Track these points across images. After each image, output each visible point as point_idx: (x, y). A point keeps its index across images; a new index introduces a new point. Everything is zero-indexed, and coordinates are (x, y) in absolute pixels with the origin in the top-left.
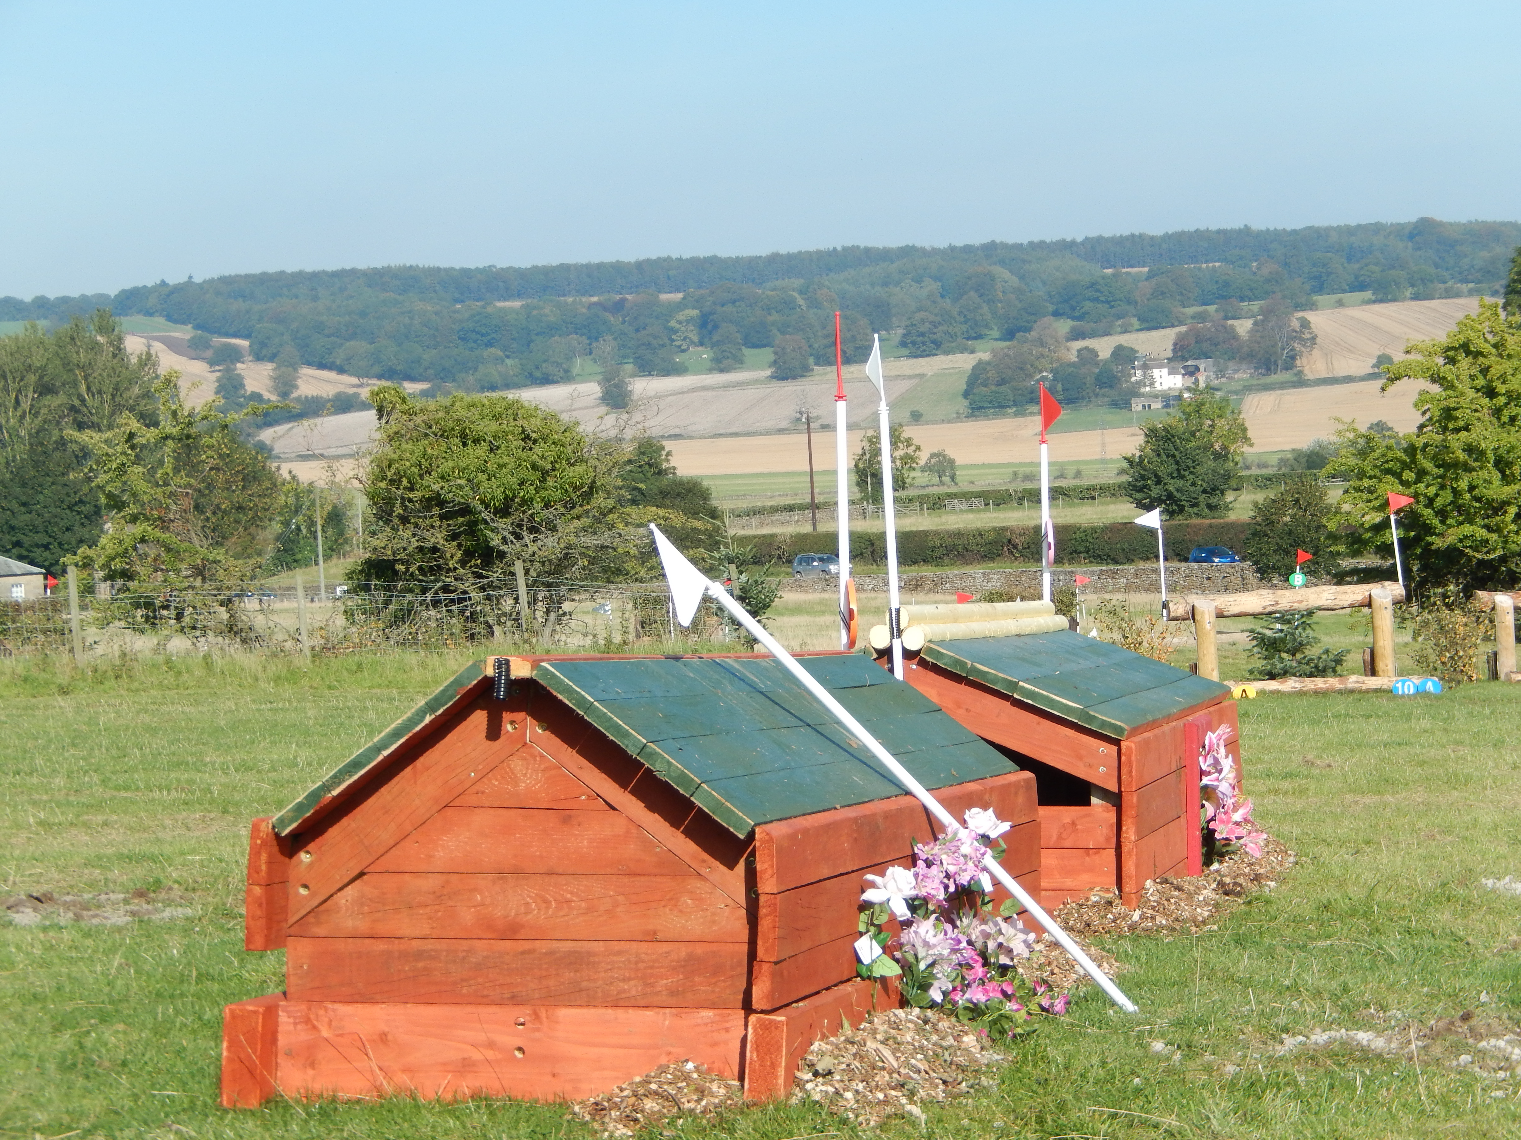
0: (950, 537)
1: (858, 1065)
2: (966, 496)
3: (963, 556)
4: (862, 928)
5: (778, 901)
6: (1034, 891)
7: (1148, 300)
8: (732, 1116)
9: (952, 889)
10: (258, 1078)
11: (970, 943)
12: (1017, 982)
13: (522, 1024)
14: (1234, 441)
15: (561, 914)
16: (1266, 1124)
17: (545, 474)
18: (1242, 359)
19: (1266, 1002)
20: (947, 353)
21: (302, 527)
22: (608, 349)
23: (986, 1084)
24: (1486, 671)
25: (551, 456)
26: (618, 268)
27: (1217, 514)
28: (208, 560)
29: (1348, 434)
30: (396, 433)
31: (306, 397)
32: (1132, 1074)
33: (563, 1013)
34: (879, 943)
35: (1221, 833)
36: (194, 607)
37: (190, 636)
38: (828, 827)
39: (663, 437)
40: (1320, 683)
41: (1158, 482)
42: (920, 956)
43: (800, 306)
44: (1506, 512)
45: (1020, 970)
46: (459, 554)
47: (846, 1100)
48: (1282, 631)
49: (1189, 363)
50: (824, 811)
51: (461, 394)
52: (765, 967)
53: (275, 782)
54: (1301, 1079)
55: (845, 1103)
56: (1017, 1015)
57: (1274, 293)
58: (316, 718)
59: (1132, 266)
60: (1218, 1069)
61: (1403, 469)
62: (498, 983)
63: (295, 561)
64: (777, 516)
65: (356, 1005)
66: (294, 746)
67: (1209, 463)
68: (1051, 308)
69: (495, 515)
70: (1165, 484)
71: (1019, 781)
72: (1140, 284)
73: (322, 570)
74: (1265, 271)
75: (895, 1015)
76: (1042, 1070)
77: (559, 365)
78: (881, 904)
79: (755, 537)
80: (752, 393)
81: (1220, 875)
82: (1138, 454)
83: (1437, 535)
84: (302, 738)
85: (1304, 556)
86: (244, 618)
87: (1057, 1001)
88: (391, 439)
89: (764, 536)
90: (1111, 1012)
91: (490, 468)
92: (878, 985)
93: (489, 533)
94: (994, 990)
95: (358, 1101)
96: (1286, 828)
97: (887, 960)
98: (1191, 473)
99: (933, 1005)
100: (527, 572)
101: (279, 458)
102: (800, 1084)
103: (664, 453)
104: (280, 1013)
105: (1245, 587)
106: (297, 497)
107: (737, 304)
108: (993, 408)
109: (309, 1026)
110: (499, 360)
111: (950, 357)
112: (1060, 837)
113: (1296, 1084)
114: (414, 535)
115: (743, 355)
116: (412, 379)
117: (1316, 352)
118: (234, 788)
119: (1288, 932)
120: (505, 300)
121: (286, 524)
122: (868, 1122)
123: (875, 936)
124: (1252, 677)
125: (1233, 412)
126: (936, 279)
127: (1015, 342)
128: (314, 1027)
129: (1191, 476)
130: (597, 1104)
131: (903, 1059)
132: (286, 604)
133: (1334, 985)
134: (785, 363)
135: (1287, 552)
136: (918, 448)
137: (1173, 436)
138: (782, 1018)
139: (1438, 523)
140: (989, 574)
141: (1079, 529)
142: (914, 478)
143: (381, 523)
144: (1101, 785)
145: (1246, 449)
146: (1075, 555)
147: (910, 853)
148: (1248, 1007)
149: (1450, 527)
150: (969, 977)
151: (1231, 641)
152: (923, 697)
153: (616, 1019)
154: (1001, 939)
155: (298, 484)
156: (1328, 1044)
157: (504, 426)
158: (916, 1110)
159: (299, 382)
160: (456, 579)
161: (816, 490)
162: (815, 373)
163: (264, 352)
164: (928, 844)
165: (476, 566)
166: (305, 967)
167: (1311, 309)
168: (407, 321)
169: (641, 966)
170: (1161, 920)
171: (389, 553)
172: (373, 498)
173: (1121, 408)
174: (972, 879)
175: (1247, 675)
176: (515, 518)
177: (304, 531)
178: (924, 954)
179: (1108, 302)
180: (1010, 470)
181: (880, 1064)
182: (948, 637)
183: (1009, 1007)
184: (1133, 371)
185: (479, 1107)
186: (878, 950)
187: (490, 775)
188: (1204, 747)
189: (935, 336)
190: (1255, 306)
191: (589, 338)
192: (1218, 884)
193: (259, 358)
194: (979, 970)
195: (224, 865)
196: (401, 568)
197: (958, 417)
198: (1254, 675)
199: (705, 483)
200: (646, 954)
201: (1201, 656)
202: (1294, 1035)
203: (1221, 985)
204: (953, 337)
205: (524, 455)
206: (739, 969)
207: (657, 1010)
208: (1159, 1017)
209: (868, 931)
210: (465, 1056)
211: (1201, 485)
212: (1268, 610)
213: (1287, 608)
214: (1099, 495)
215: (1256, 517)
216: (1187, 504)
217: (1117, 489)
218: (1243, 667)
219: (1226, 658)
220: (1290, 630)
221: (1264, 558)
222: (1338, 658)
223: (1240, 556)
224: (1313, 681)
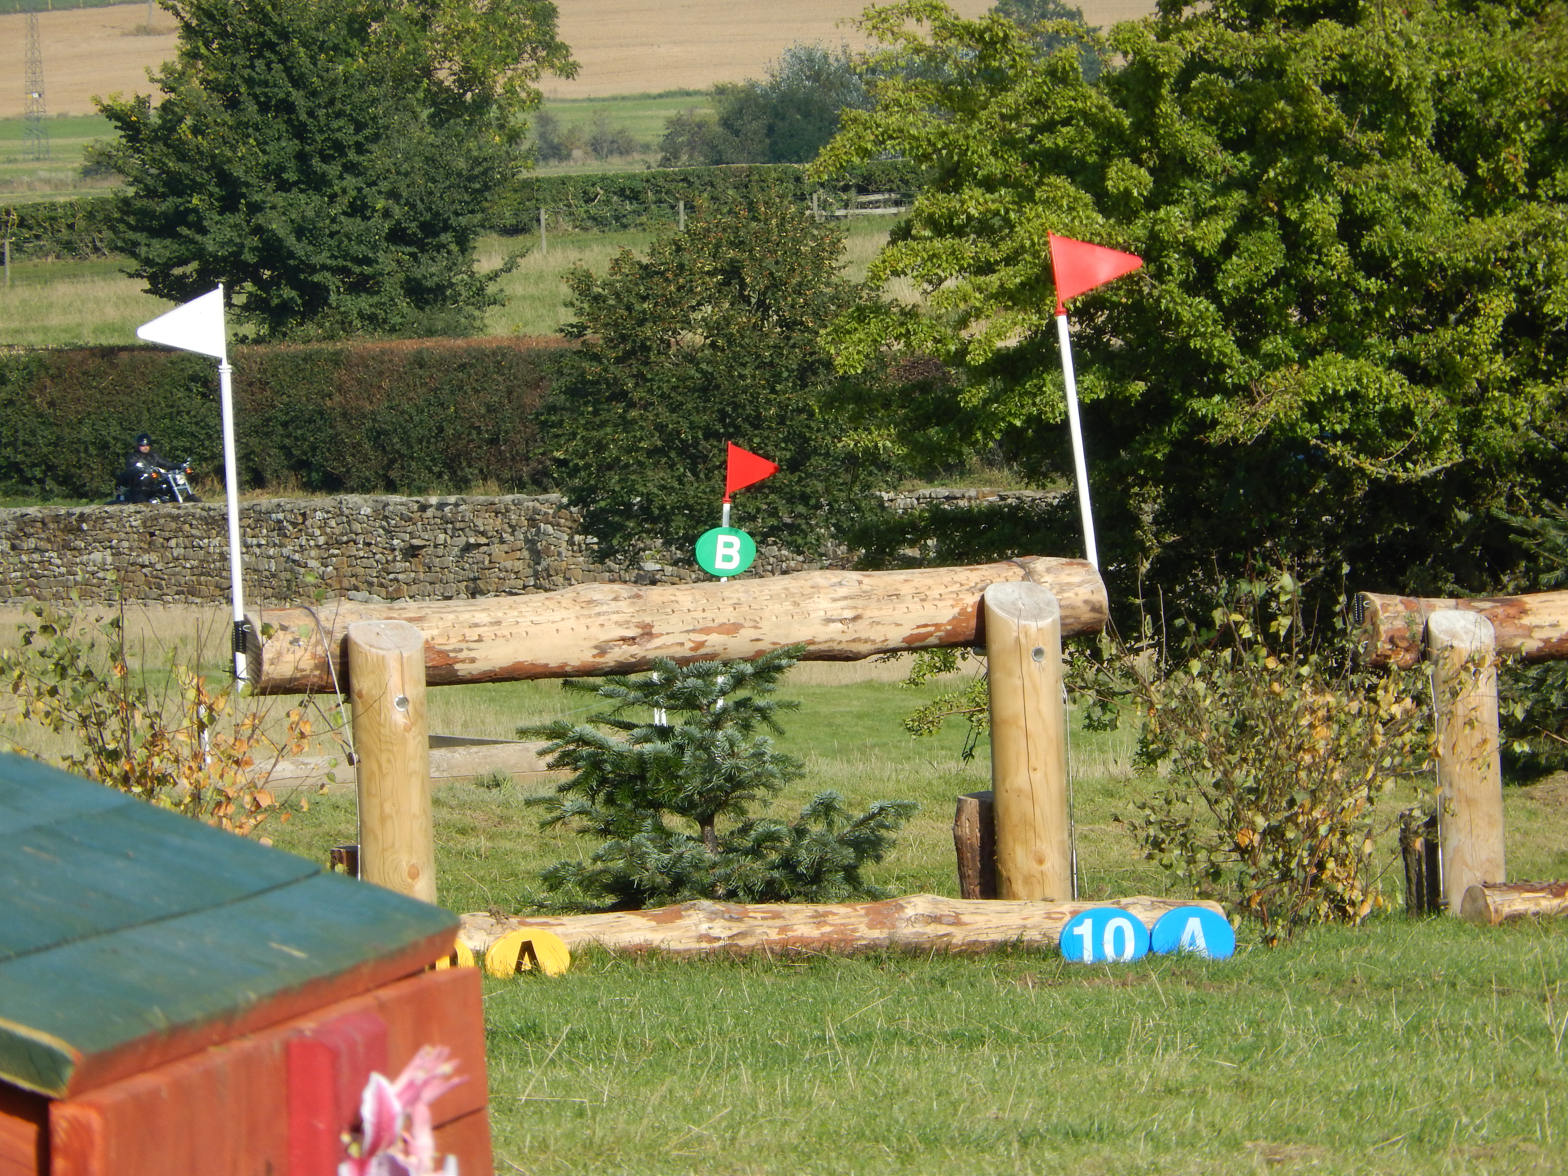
24: (1399, 881)
27: (441, 318)
29: (910, 25)
40: (799, 922)
41: (229, 204)
44: (1473, 311)
48: (664, 733)
61: (1106, 154)
67: (417, 132)
70: (255, 208)
82: (158, 98)
83: (1228, 393)
98: (350, 168)
124: (558, 897)
129: (350, 181)
135: (692, 457)
137: (285, 36)
139: (1231, 348)
145: (549, 84)
149: (1273, 363)
151: (485, 771)
175: (542, 894)
188: (357, 1129)
198: (564, 892)
201: (373, 821)
211: (387, 214)
212: (615, 656)
213: (685, 652)
214: (18, 248)
215: (582, 328)
216: (332, 281)
217: (81, 224)
218: (523, 865)
219: (463, 831)
220: (694, 730)
221: (614, 480)
222: (865, 832)
223: (526, 471)
224: (777, 916)
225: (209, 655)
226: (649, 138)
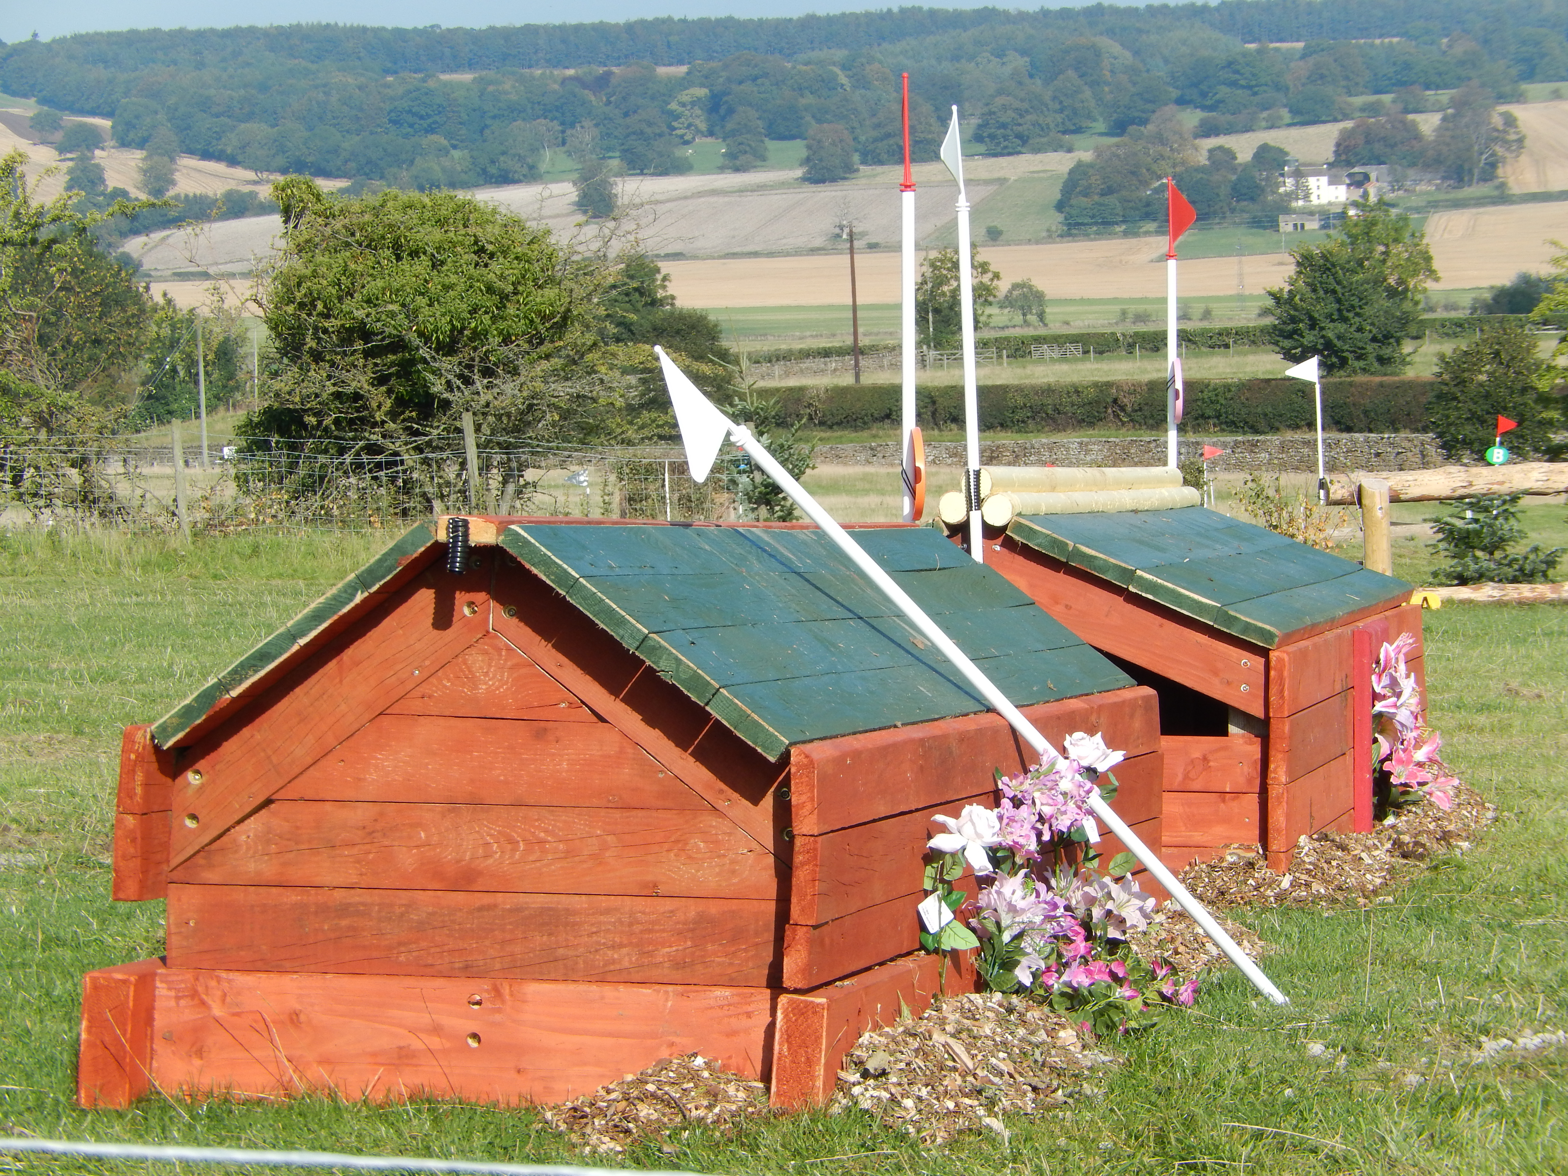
0: (1037, 393)
1: (922, 1064)
2: (1057, 340)
3: (1054, 420)
4: (928, 885)
5: (819, 845)
6: (1154, 844)
7: (1303, 85)
8: (755, 1128)
9: (1046, 837)
10: (128, 1069)
11: (1068, 908)
12: (1129, 962)
13: (479, 1003)
14: (1415, 273)
15: (531, 858)
16: (1458, 1149)
17: (504, 297)
18: (1427, 166)
19: (1459, 995)
20: (1038, 150)
21: (179, 368)
22: (587, 138)
23: (1089, 1092)
25: (513, 274)
26: (602, 31)
27: (1389, 369)
28: (56, 406)
30: (308, 241)
31: (187, 196)
32: (1281, 1082)
33: (532, 988)
34: (949, 905)
35: (1398, 777)
36: (37, 468)
37: (31, 506)
38: (885, 751)
39: (658, 256)
40: (1525, 591)
41: (1312, 327)
42: (1003, 924)
43: (842, 85)
45: (1134, 948)
46: (388, 404)
47: (905, 1109)
48: (1476, 521)
49: (1356, 170)
50: (880, 729)
51: (394, 191)
52: (801, 932)
53: (144, 695)
54: (1505, 1093)
55: (904, 1113)
56: (1130, 1004)
57: (1469, 79)
58: (197, 615)
59: (1281, 40)
60: (1395, 1079)
62: (446, 948)
63: (170, 413)
64: (808, 363)
65: (259, 975)
66: (169, 649)
67: (1382, 302)
68: (1175, 93)
69: (437, 353)
70: (1322, 329)
71: (1136, 699)
72: (1292, 65)
73: (205, 425)
74: (1459, 50)
75: (971, 1001)
76: (1163, 1076)
77: (521, 158)
78: (953, 854)
79: (778, 390)
80: (777, 200)
81: (1397, 832)
82: (1287, 288)
84: (179, 641)
85: (1506, 423)
86: (103, 483)
87: (1183, 988)
88: (300, 249)
89: (791, 389)
90: (1254, 1003)
91: (433, 290)
92: (948, 961)
93: (430, 377)
94: (1100, 971)
95: (260, 1101)
96: (1483, 774)
97: (959, 927)
98: (1358, 315)
99: (1020, 989)
100: (478, 429)
101: (150, 276)
102: (844, 1087)
103: (659, 277)
104: (158, 984)
105: (1425, 464)
106: (173, 328)
107: (759, 81)
108: (1096, 223)
109: (196, 1001)
110: (443, 151)
111: (1040, 156)
112: (1186, 777)
113: (1498, 1099)
114: (329, 377)
115: (766, 149)
116: (327, 174)
117: (1524, 159)
118: (91, 702)
119: (1486, 907)
120: (452, 71)
121: (158, 363)
122: (933, 1137)
123: (945, 898)
124: (1436, 581)
125: (1413, 235)
126: (1023, 53)
127: (1125, 139)
128: (203, 1003)
129: (1357, 319)
130: (575, 1109)
131: (980, 1057)
132: (157, 469)
133: (1549, 973)
134: (821, 160)
135: (1482, 422)
136: (997, 276)
137: (1334, 266)
138: (823, 1000)
140: (1087, 444)
141: (1207, 386)
142: (990, 316)
143: (286, 360)
144: (1242, 708)
145: (1429, 285)
146: (1201, 421)
147: (991, 788)
148: (1434, 1001)
150: (1067, 954)
151: (1408, 534)
152: (1010, 584)
153: (602, 998)
154: (1110, 905)
155: (175, 311)
156: (1540, 1049)
157: (452, 235)
158: (996, 1124)
159: (177, 176)
160: (384, 437)
161: (861, 330)
162: (861, 174)
163: (131, 135)
164: (1016, 776)
165: (410, 420)
166: (192, 924)
167: (1518, 102)
168: (321, 97)
169: (637, 928)
170: (1318, 888)
171: (297, 399)
172: (274, 328)
173: (1265, 228)
174: (1072, 824)
175: (1431, 580)
176: (465, 354)
177: (182, 374)
178: (1009, 922)
179: (1250, 87)
180: (1117, 308)
181: (950, 1063)
182: (1043, 510)
183: (1120, 993)
184: (1281, 179)
185: (419, 1111)
186: (948, 915)
187: (440, 673)
188: (1378, 662)
189: (1020, 128)
190: (1444, 96)
191: (562, 124)
192: (1394, 843)
193: (124, 143)
194: (1081, 945)
195: (77, 799)
196: (311, 420)
197: (1050, 237)
198: (1439, 579)
199: (712, 318)
200: (643, 913)
201: (1369, 552)
202: (1495, 1037)
203: (1400, 972)
204: (1044, 129)
205: (475, 273)
206: (766, 935)
207: (657, 987)
208: (1317, 1011)
209: (935, 890)
210: (402, 1044)
211: (1370, 331)
212: (1460, 492)
213: (1484, 491)
214: (1235, 342)
215: (1441, 373)
216: (1350, 356)
217: (1258, 334)
218: (1422, 569)
219: (1400, 556)
220: (1487, 520)
221: (1453, 429)
222: (1550, 558)
223: (1420, 425)
224: (1517, 589)
225: (1310, 491)
226: (1465, 304)
